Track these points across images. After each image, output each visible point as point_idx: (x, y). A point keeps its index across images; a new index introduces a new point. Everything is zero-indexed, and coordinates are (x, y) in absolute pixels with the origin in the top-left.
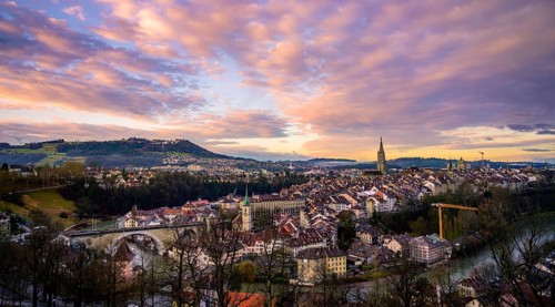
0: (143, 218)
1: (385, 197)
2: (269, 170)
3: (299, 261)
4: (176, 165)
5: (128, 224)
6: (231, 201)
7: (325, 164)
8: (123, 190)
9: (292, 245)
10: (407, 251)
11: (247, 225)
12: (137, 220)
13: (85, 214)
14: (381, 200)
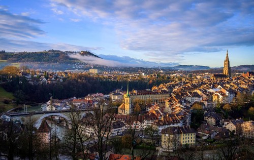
0: (59, 105)
1: (227, 93)
2: (146, 73)
3: (163, 135)
4: (82, 69)
5: (48, 109)
6: (118, 94)
7: (187, 69)
8: (45, 86)
9: (159, 124)
10: (240, 131)
11: (127, 109)
12: (54, 106)
13: (20, 102)
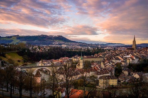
0: (46, 63)
1: (134, 58)
2: (91, 47)
3: (100, 80)
4: (57, 44)
5: (40, 65)
6: (76, 58)
7: (113, 45)
8: (39, 53)
9: (98, 74)
10: (141, 78)
11: (81, 66)
12: (43, 63)
13: (26, 61)
14: (133, 59)
